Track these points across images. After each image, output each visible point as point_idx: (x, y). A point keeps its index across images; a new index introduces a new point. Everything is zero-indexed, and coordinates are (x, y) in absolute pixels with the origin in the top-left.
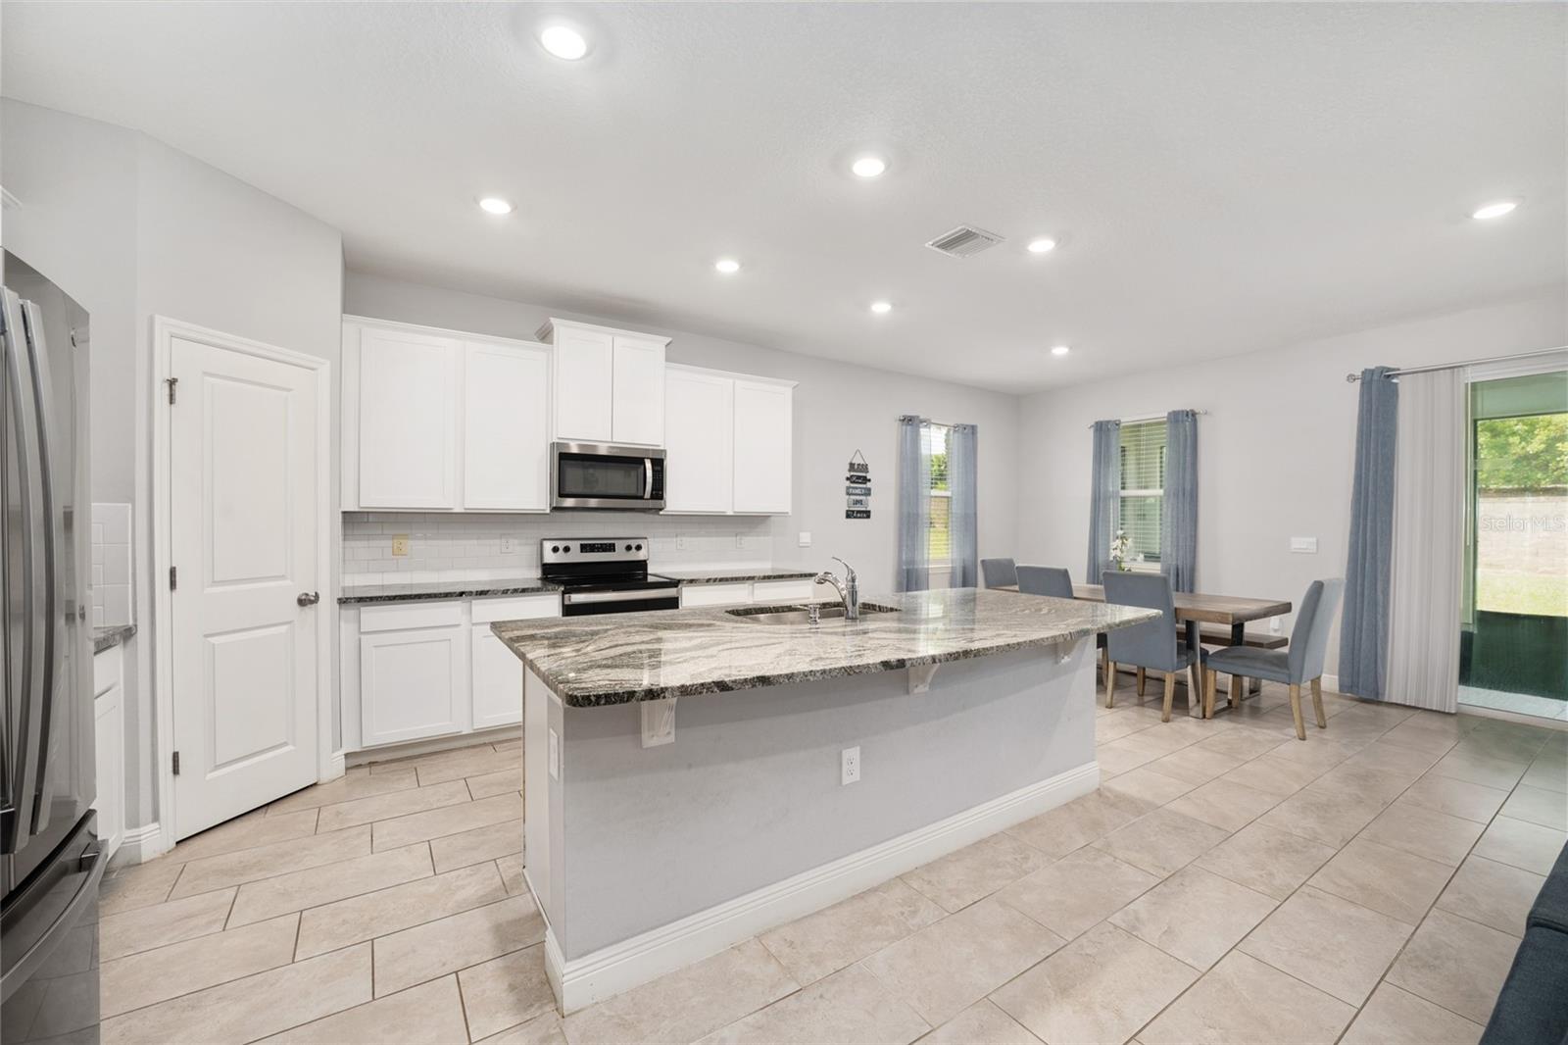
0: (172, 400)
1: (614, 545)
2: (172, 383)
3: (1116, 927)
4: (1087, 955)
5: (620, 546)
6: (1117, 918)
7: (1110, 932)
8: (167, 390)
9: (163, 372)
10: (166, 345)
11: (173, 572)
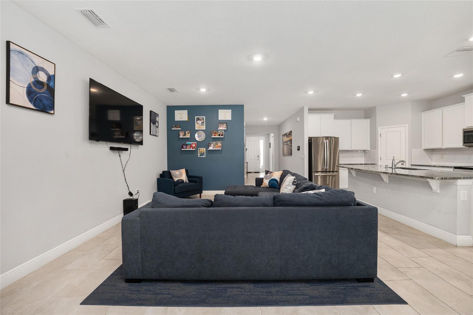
2: (381, 134)
8: (380, 136)
9: (379, 133)
10: (380, 130)
11: (381, 158)
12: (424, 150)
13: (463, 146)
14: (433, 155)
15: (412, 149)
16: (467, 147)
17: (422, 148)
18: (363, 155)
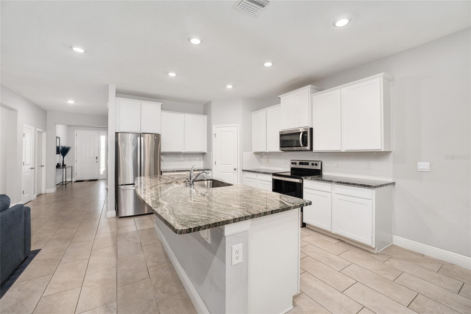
0: (215, 137)
1: (309, 163)
2: (215, 134)
3: (112, 302)
4: (110, 289)
5: (310, 163)
6: (114, 304)
7: (111, 299)
8: (214, 136)
9: (214, 133)
10: (215, 130)
11: (215, 162)
12: (254, 153)
13: (280, 150)
14: (262, 159)
15: (244, 153)
16: (283, 152)
17: (252, 152)
18: (202, 158)
